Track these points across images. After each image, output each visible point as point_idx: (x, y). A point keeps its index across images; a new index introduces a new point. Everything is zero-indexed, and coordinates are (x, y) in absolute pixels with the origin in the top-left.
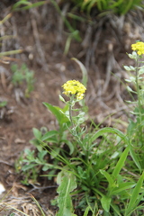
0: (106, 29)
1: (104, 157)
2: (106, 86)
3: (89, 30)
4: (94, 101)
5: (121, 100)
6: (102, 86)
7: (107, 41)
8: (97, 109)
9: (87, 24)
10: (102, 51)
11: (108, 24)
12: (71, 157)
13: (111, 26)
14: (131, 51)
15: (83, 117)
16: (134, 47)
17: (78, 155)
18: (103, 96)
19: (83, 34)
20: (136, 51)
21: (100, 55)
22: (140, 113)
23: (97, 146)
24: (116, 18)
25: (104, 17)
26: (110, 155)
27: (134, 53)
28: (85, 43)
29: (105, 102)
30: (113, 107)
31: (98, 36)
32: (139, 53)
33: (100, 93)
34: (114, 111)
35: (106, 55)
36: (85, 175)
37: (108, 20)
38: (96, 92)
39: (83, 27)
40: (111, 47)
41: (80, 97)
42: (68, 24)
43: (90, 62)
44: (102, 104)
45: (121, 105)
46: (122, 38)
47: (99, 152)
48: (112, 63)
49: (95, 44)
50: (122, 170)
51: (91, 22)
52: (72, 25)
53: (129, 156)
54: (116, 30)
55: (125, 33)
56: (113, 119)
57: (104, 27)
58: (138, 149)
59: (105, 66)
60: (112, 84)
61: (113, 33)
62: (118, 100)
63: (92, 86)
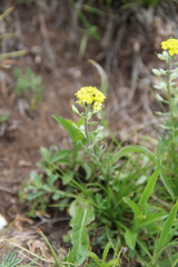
0: (131, 25)
1: (128, 182)
2: (131, 94)
3: (110, 26)
4: (117, 114)
5: (150, 112)
6: (126, 95)
7: (132, 39)
8: (120, 124)
9: (107, 18)
10: (127, 52)
11: (133, 19)
12: (87, 182)
13: (137, 21)
14: (161, 51)
15: (101, 133)
16: (165, 45)
17: (96, 179)
18: (128, 108)
19: (102, 31)
20: (167, 50)
21: (123, 57)
22: (173, 128)
23: (119, 169)
24: (143, 10)
25: (127, 9)
26: (136, 180)
27: (165, 53)
28: (105, 42)
29: (130, 115)
30: (140, 120)
31: (121, 33)
32: (171, 53)
33: (124, 104)
34: (141, 126)
35: (131, 57)
36: (106, 204)
37: (132, 14)
38: (119, 102)
39: (102, 22)
40: (137, 47)
41: (98, 107)
42: (84, 18)
43: (111, 66)
44: (126, 118)
45: (149, 118)
46: (150, 35)
47: (122, 176)
48: (139, 66)
49: (118, 43)
50: (150, 198)
51: (112, 16)
52: (88, 19)
53: (159, 182)
54: (143, 26)
55: (154, 30)
56: (140, 136)
57: (128, 22)
58: (171, 172)
59: (129, 71)
60: (138, 93)
61: (140, 29)
62: (146, 112)
63: (113, 95)
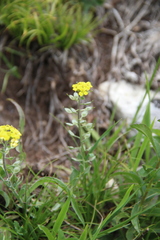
0: (48, 65)
1: (44, 208)
2: (48, 128)
3: (29, 66)
4: (35, 145)
5: (65, 144)
6: (44, 127)
7: (49, 78)
8: (37, 155)
9: (27, 59)
10: (44, 89)
11: (50, 60)
12: (6, 210)
13: (53, 61)
14: (72, 92)
15: (18, 166)
16: (75, 87)
17: (14, 208)
18: (46, 139)
19: (22, 70)
20: (78, 92)
21: (42, 93)
22: (83, 160)
23: (36, 197)
24: (59, 53)
25: (45, 51)
26: (51, 207)
27: (76, 94)
28: (25, 80)
29: (47, 146)
30: (56, 151)
31: (39, 72)
32: (81, 94)
33: (41, 136)
34: (57, 157)
35: (49, 92)
36: (23, 231)
37: (50, 55)
38: (38, 135)
39: (23, 62)
40: (53, 85)
41: (15, 144)
42: (5, 59)
43: (31, 101)
44: (44, 148)
46: (65, 75)
47: (38, 204)
48: (55, 101)
49: (36, 81)
50: (64, 223)
51: (31, 57)
52: (10, 60)
54: (59, 67)
55: (69, 70)
56: (56, 165)
57: (46, 62)
58: (81, 199)
59: (47, 105)
60: (55, 126)
61: (56, 69)
62: (61, 143)
63: (32, 128)
